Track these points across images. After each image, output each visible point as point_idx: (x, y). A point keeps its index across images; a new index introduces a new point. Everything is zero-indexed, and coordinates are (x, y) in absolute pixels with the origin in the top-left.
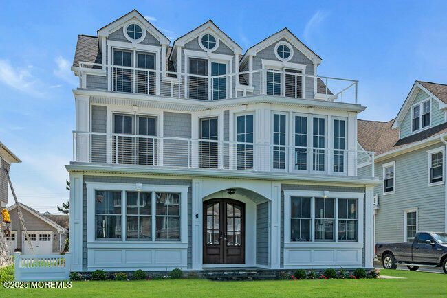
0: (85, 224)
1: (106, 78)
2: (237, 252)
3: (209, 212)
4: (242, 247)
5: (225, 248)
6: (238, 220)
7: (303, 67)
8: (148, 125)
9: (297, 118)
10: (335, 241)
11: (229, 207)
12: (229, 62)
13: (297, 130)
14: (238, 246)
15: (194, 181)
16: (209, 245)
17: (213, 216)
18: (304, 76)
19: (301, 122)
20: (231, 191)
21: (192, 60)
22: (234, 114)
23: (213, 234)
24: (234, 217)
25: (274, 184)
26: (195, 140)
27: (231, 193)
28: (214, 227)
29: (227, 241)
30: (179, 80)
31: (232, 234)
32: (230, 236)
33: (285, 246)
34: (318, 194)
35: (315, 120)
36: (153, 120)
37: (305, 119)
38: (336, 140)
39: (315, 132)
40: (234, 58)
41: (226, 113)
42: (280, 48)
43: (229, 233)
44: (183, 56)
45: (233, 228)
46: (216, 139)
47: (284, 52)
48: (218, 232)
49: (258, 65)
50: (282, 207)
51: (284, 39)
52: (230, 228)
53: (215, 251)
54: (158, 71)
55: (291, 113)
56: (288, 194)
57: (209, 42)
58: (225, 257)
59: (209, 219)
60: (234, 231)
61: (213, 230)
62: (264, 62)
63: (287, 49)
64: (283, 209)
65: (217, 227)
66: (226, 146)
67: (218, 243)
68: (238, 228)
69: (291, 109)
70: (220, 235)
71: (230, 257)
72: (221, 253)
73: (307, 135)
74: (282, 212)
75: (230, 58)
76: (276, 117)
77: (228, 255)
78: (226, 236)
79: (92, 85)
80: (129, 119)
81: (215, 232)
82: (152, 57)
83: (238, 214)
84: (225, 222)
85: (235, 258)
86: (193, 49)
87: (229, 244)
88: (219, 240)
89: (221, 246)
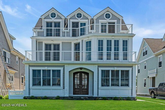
0: (29, 81)
1: (44, 32)
2: (86, 91)
3: (76, 76)
4: (87, 89)
5: (81, 89)
6: (86, 79)
7: (115, 21)
8: (57, 47)
9: (108, 41)
10: (119, 86)
11: (83, 74)
12: (87, 22)
13: (108, 45)
14: (86, 88)
15: (65, 65)
16: (76, 88)
17: (77, 78)
18: (116, 25)
19: (109, 42)
20: (81, 68)
21: (73, 23)
22: (85, 41)
23: (77, 84)
24: (85, 78)
25: (95, 65)
26: (73, 51)
27: (81, 69)
28: (77, 82)
29: (82, 87)
30: (68, 31)
31: (84, 84)
32: (83, 85)
33: (99, 88)
34: (112, 69)
35: (115, 41)
36: (58, 45)
37: (111, 41)
38: (124, 48)
39: (115, 45)
40: (88, 21)
41: (82, 41)
42: (106, 15)
43: (83, 84)
44: (70, 22)
45: (84, 82)
46: (79, 50)
47: (108, 16)
48: (79, 83)
49: (98, 22)
50: (98, 74)
51: (108, 11)
52: (83, 82)
53: (78, 90)
54: (61, 28)
55: (105, 39)
56: (100, 69)
57: (79, 15)
58: (81, 92)
59: (76, 79)
60: (85, 83)
61: (77, 83)
62: (100, 21)
63: (109, 15)
64: (98, 75)
65: (78, 82)
66: (82, 53)
67: (79, 87)
68: (86, 82)
69: (105, 38)
70: (80, 85)
71: (83, 92)
72: (80, 91)
73: (112, 47)
74: (98, 76)
75: (87, 20)
76: (99, 41)
77: (82, 92)
78: (82, 85)
79: (39, 35)
80: (50, 45)
81: (78, 84)
82: (59, 23)
83: (86, 77)
84: (81, 80)
85: (85, 93)
86: (74, 19)
87: (83, 88)
88: (79, 86)
89: (80, 89)
